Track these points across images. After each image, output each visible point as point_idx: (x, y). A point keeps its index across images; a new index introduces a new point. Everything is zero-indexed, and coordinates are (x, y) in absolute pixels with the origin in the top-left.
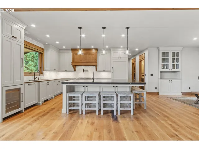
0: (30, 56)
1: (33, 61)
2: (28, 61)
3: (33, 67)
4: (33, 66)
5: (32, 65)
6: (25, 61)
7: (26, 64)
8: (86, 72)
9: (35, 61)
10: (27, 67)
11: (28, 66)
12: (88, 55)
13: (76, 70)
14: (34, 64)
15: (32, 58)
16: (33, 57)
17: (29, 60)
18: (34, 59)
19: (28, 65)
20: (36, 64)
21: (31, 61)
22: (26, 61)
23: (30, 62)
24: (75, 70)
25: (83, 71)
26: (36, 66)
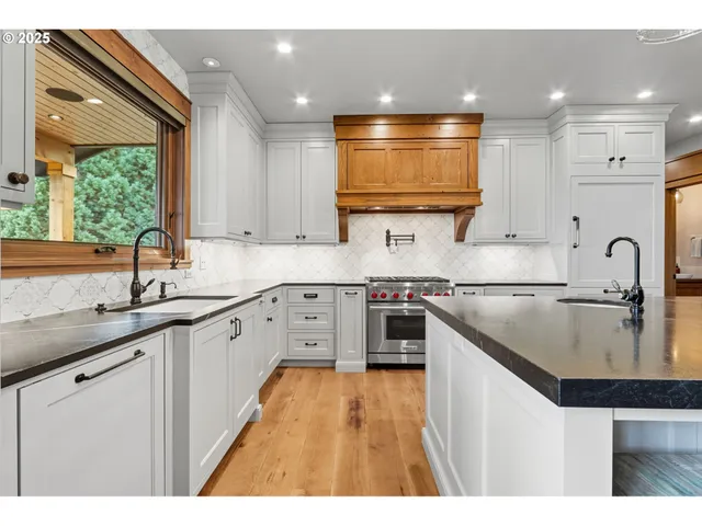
0: (112, 191)
1: (122, 212)
2: (104, 209)
3: (124, 232)
4: (122, 229)
5: (120, 227)
6: (93, 212)
7: (96, 222)
8: (404, 248)
9: (129, 210)
10: (102, 232)
11: (105, 229)
12: (425, 152)
13: (349, 238)
14: (127, 221)
15: (118, 200)
16: (121, 197)
17: (108, 206)
18: (126, 202)
19: (104, 224)
20: (133, 221)
21: (113, 211)
22: (97, 209)
23: (111, 215)
24: (344, 237)
25: (388, 238)
26: (133, 227)
